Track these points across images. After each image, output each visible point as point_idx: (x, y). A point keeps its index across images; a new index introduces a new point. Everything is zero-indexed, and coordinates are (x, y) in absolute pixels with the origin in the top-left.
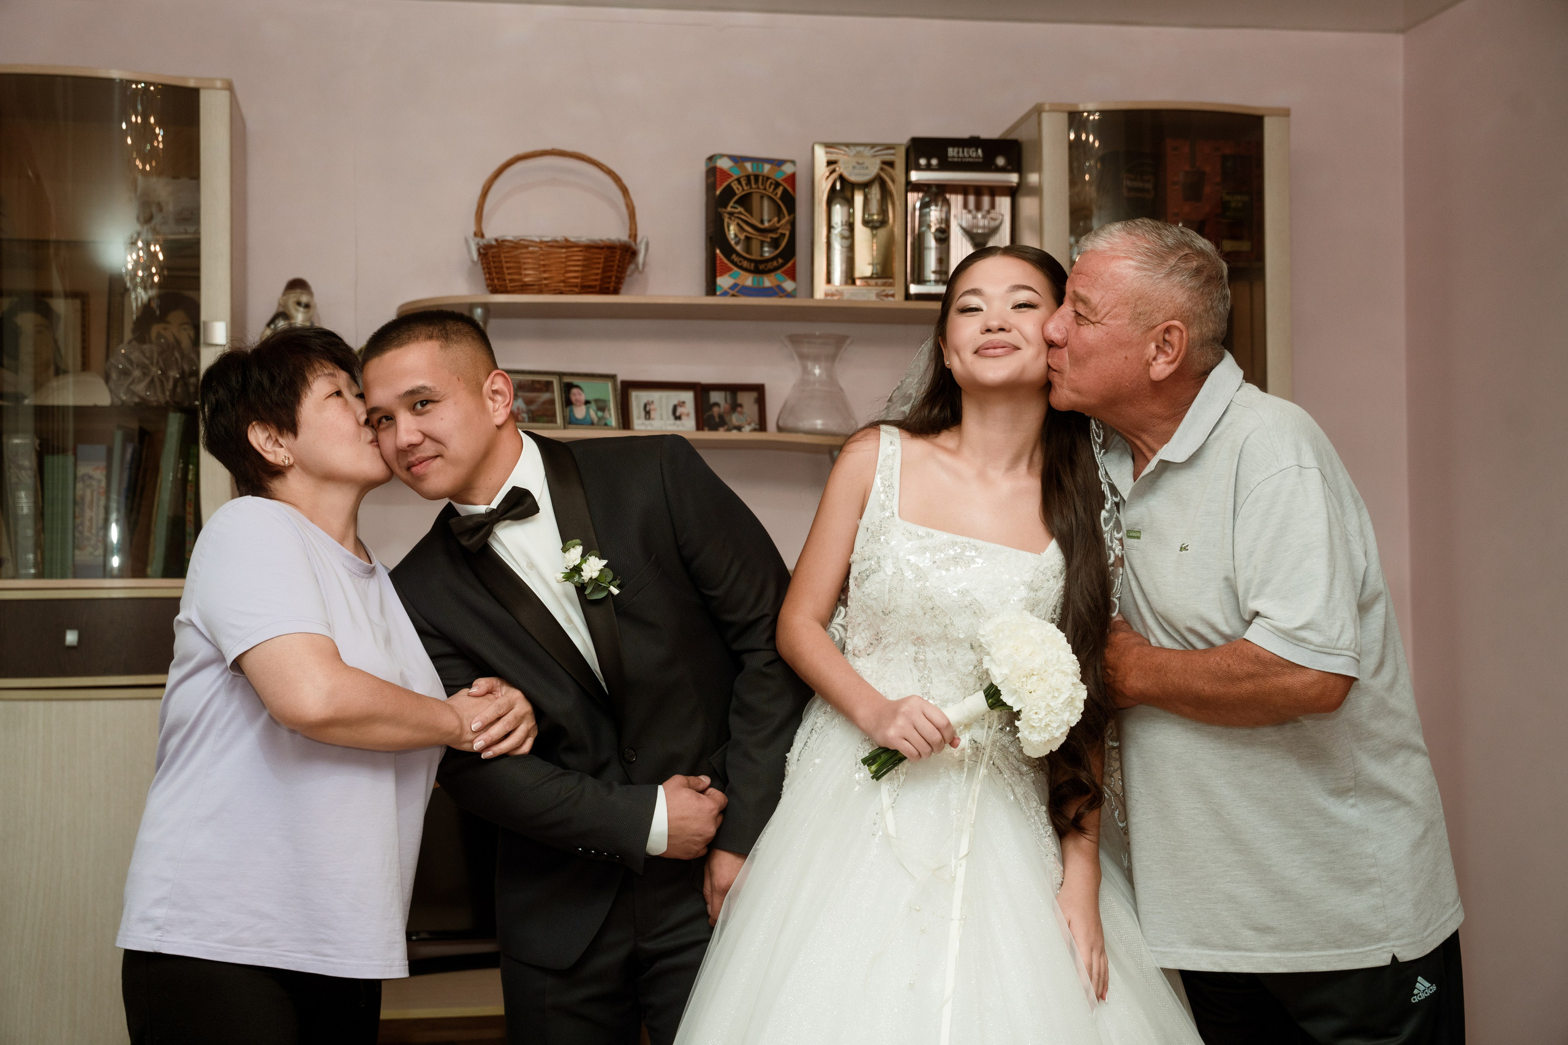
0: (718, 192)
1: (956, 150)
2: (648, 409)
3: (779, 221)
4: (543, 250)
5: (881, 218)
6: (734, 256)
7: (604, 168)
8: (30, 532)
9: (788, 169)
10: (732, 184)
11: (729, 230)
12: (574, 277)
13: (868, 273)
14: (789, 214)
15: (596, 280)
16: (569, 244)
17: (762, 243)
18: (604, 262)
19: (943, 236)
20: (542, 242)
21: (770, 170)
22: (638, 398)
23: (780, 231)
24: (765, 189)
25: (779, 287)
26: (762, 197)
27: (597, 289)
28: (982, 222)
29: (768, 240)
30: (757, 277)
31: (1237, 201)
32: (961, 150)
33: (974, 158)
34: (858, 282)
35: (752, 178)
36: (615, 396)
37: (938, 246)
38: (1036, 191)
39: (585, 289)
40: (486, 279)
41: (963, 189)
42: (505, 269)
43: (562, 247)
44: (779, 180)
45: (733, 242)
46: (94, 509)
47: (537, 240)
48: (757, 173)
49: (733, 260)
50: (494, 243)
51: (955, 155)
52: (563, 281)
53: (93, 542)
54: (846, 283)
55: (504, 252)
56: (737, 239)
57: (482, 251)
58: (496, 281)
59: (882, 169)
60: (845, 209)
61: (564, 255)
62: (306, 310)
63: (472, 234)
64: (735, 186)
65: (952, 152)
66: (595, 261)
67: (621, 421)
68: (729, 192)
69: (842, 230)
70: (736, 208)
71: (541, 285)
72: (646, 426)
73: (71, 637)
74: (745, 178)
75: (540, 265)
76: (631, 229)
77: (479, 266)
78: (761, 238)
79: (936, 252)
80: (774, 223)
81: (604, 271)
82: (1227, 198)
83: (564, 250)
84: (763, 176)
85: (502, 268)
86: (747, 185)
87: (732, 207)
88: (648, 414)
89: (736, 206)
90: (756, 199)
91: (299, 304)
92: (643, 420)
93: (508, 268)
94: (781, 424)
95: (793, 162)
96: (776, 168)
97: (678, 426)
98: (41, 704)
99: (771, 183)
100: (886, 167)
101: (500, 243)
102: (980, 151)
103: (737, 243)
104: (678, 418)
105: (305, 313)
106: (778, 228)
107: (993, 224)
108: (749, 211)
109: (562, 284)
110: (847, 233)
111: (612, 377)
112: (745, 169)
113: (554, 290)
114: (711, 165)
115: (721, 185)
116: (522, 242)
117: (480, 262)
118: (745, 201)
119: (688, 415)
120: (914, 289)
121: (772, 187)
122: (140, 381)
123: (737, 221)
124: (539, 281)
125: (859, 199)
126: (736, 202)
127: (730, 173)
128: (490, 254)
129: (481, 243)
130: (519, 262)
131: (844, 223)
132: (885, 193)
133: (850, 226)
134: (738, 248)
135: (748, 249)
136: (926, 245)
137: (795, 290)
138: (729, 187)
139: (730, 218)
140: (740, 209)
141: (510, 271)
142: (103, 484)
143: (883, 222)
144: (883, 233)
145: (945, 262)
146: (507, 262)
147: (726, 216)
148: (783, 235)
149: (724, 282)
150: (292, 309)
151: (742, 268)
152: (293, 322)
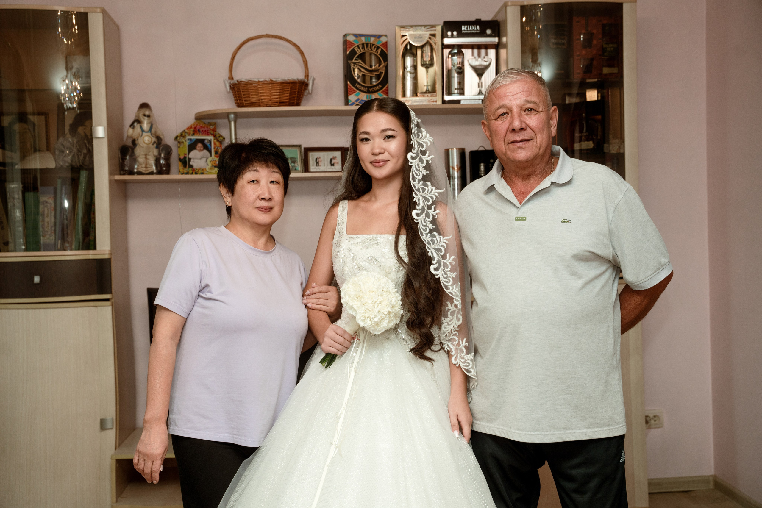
0: (348, 53)
1: (466, 27)
2: (317, 161)
3: (379, 66)
4: (259, 85)
5: (430, 62)
6: (357, 84)
7: (291, 42)
8: (21, 229)
9: (383, 39)
10: (355, 48)
11: (354, 71)
12: (276, 98)
13: (425, 89)
14: (384, 62)
15: (287, 99)
16: (272, 82)
17: (371, 78)
18: (290, 90)
19: (461, 71)
20: (259, 81)
22: (312, 156)
23: (380, 71)
24: (372, 50)
26: (371, 54)
27: (288, 103)
28: (479, 62)
29: (374, 76)
30: (369, 94)
31: (610, 47)
32: (468, 27)
33: (475, 31)
34: (419, 95)
35: (365, 45)
36: (301, 155)
37: (458, 76)
38: (505, 46)
39: (281, 104)
40: (235, 100)
41: (472, 46)
42: (242, 95)
43: (269, 84)
44: (379, 45)
45: (356, 78)
46: (49, 217)
47: (257, 80)
48: (368, 42)
49: (356, 86)
50: (236, 82)
51: (466, 29)
52: (271, 100)
53: (49, 233)
54: (413, 96)
55: (242, 87)
56: (358, 76)
57: (232, 86)
58: (239, 101)
59: (430, 38)
60: (412, 58)
61: (270, 88)
62: (148, 118)
63: (227, 78)
64: (356, 49)
65: (464, 28)
66: (286, 90)
67: (303, 167)
68: (353, 52)
69: (411, 69)
70: (357, 60)
71: (259, 103)
72: (317, 169)
73: (37, 279)
74: (361, 45)
75: (259, 93)
76: (306, 73)
77: (231, 95)
78: (370, 75)
79: (458, 79)
80: (377, 67)
81: (291, 94)
82: (605, 46)
83: (270, 85)
84: (371, 44)
85: (241, 94)
86: (362, 48)
87: (355, 60)
88: (317, 163)
89: (357, 59)
90: (367, 56)
91: (145, 115)
92: (315, 166)
93: (244, 95)
95: (386, 36)
96: (377, 39)
97: (333, 169)
98: (24, 311)
99: (375, 47)
100: (431, 37)
101: (239, 83)
102: (478, 27)
103: (358, 78)
104: (332, 165)
105: (148, 119)
106: (379, 70)
107: (487, 64)
108: (364, 62)
109: (270, 102)
110: (413, 71)
111: (300, 146)
112: (362, 40)
113: (267, 105)
114: (345, 39)
115: (349, 49)
116: (249, 82)
117: (231, 92)
118: (362, 56)
119: (338, 163)
120: (447, 98)
121: (376, 49)
122: (69, 155)
123: (358, 66)
124: (258, 101)
125: (419, 52)
126: (357, 57)
127: (353, 42)
128: (235, 88)
129: (231, 83)
130: (249, 92)
131: (411, 66)
132: (432, 50)
133: (415, 67)
134: (359, 80)
135: (364, 81)
136: (452, 76)
138: (353, 49)
139: (354, 66)
140: (360, 61)
141: (245, 96)
142: (53, 205)
143: (431, 64)
144: (431, 70)
145: (462, 84)
146: (243, 92)
147: (353, 64)
148: (381, 73)
149: (352, 98)
150: (142, 118)
151: (361, 91)
152: (142, 125)
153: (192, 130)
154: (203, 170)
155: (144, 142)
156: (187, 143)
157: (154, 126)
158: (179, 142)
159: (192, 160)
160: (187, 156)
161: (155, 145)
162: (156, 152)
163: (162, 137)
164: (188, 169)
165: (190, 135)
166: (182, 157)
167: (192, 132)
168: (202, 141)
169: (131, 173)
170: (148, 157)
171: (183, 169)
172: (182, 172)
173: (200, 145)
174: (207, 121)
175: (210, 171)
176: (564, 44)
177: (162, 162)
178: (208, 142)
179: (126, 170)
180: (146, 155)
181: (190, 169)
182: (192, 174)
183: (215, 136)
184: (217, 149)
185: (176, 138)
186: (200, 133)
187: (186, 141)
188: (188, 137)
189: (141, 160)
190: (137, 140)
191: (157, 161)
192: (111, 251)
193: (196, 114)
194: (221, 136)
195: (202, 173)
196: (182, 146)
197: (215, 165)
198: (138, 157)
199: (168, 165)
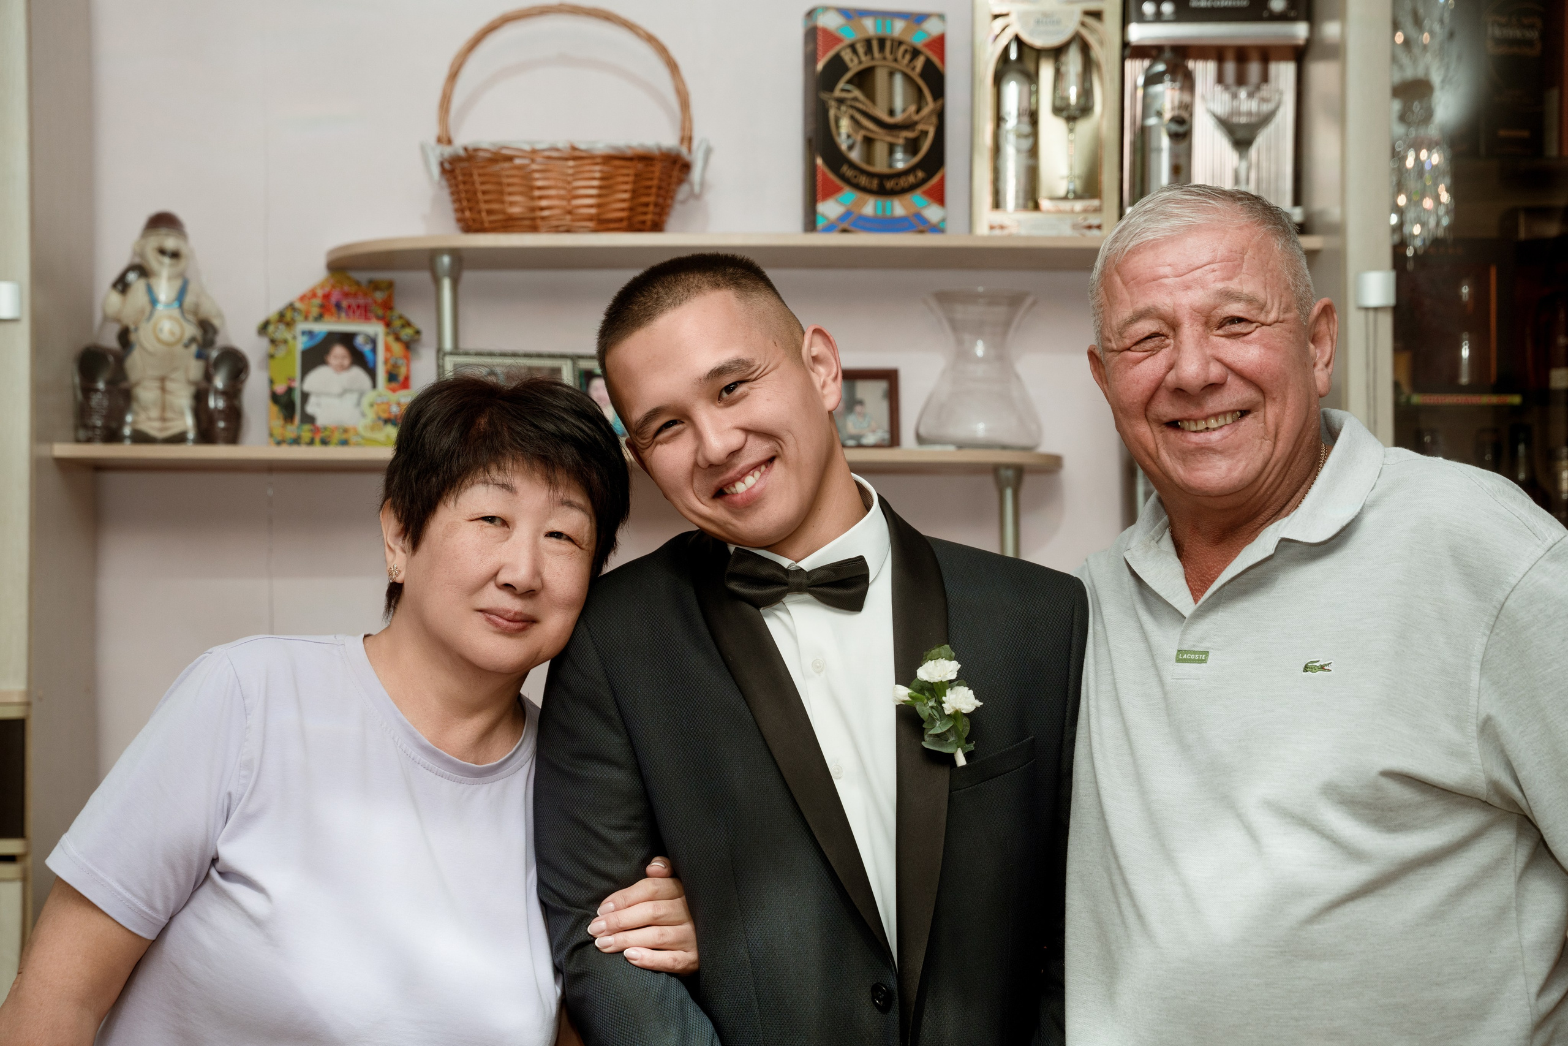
0: (820, 66)
3: (918, 111)
4: (535, 163)
5: (1081, 102)
6: (845, 168)
7: (641, 32)
9: (933, 28)
10: (843, 54)
11: (838, 127)
12: (586, 201)
13: (1062, 189)
14: (935, 99)
15: (623, 210)
16: (577, 154)
17: (891, 146)
18: (635, 182)
19: (1182, 132)
20: (534, 151)
21: (905, 30)
23: (920, 127)
24: (896, 60)
25: (918, 216)
26: (891, 74)
27: (624, 224)
28: (1247, 104)
29: (901, 141)
30: (882, 200)
33: (1232, 1)
34: (1045, 204)
35: (875, 43)
37: (1174, 146)
38: (1335, 52)
39: (603, 224)
40: (457, 210)
41: (1216, 53)
42: (480, 194)
43: (567, 159)
44: (919, 46)
45: (844, 147)
47: (527, 148)
48: (883, 35)
49: (844, 175)
50: (462, 153)
52: (570, 212)
54: (1025, 207)
55: (479, 168)
56: (851, 141)
57: (447, 165)
58: (467, 213)
59: (1083, 24)
60: (1026, 89)
61: (570, 171)
62: (174, 261)
63: (432, 140)
64: (847, 56)
66: (621, 179)
68: (837, 66)
69: (1019, 123)
70: (848, 91)
71: (534, 218)
74: (862, 43)
75: (532, 187)
76: (683, 129)
77: (445, 192)
78: (889, 139)
79: (1170, 156)
80: (911, 114)
81: (635, 194)
83: (571, 163)
84: (893, 40)
85: (475, 193)
86: (866, 54)
87: (843, 90)
89: (849, 87)
90: (881, 76)
91: (162, 252)
93: (484, 193)
94: (923, 431)
95: (941, 17)
96: (914, 26)
99: (906, 51)
100: (1090, 21)
101: (471, 156)
103: (851, 147)
105: (171, 265)
106: (916, 123)
107: (1266, 108)
108: (871, 95)
109: (568, 217)
110: (1026, 128)
112: (863, 28)
113: (557, 227)
114: (811, 24)
115: (824, 55)
116: (503, 151)
117: (444, 182)
118: (864, 79)
121: (908, 57)
123: (850, 111)
124: (531, 212)
125: (1046, 72)
126: (848, 82)
127: (838, 34)
128: (458, 170)
129: (446, 153)
130: (500, 184)
131: (1022, 110)
132: (1089, 64)
133: (1033, 117)
134: (853, 155)
135: (869, 157)
136: (1154, 145)
137: (944, 220)
138: (837, 56)
139: (839, 108)
140: (857, 93)
141: (487, 197)
143: (1085, 110)
144: (1085, 127)
145: (1183, 173)
146: (482, 183)
147: (833, 103)
148: (925, 133)
149: (830, 209)
150: (153, 261)
151: (857, 187)
152: (153, 281)
153: (317, 301)
154: (346, 431)
155: (159, 340)
156: (301, 344)
157: (192, 287)
158: (273, 342)
159: (312, 400)
160: (296, 384)
161: (194, 348)
162: (195, 369)
163: (216, 322)
164: (299, 427)
165: (311, 318)
166: (280, 388)
167: (315, 311)
168: (347, 340)
169: (113, 436)
170: (170, 385)
171: (284, 427)
172: (280, 438)
173: (339, 352)
174: (363, 277)
175: (368, 434)
176: (1529, 43)
177: (215, 403)
178: (367, 343)
179: (94, 427)
180: (163, 380)
181: (307, 427)
182: (311, 442)
183: (388, 325)
184: (395, 366)
185: (264, 328)
186: (343, 315)
187: (294, 338)
188: (302, 326)
189: (147, 394)
190: (136, 329)
191: (200, 398)
192: (29, 692)
193: (332, 252)
194: (407, 324)
195: (345, 443)
196: (281, 352)
197: (385, 416)
198: (137, 384)
199: (234, 415)
